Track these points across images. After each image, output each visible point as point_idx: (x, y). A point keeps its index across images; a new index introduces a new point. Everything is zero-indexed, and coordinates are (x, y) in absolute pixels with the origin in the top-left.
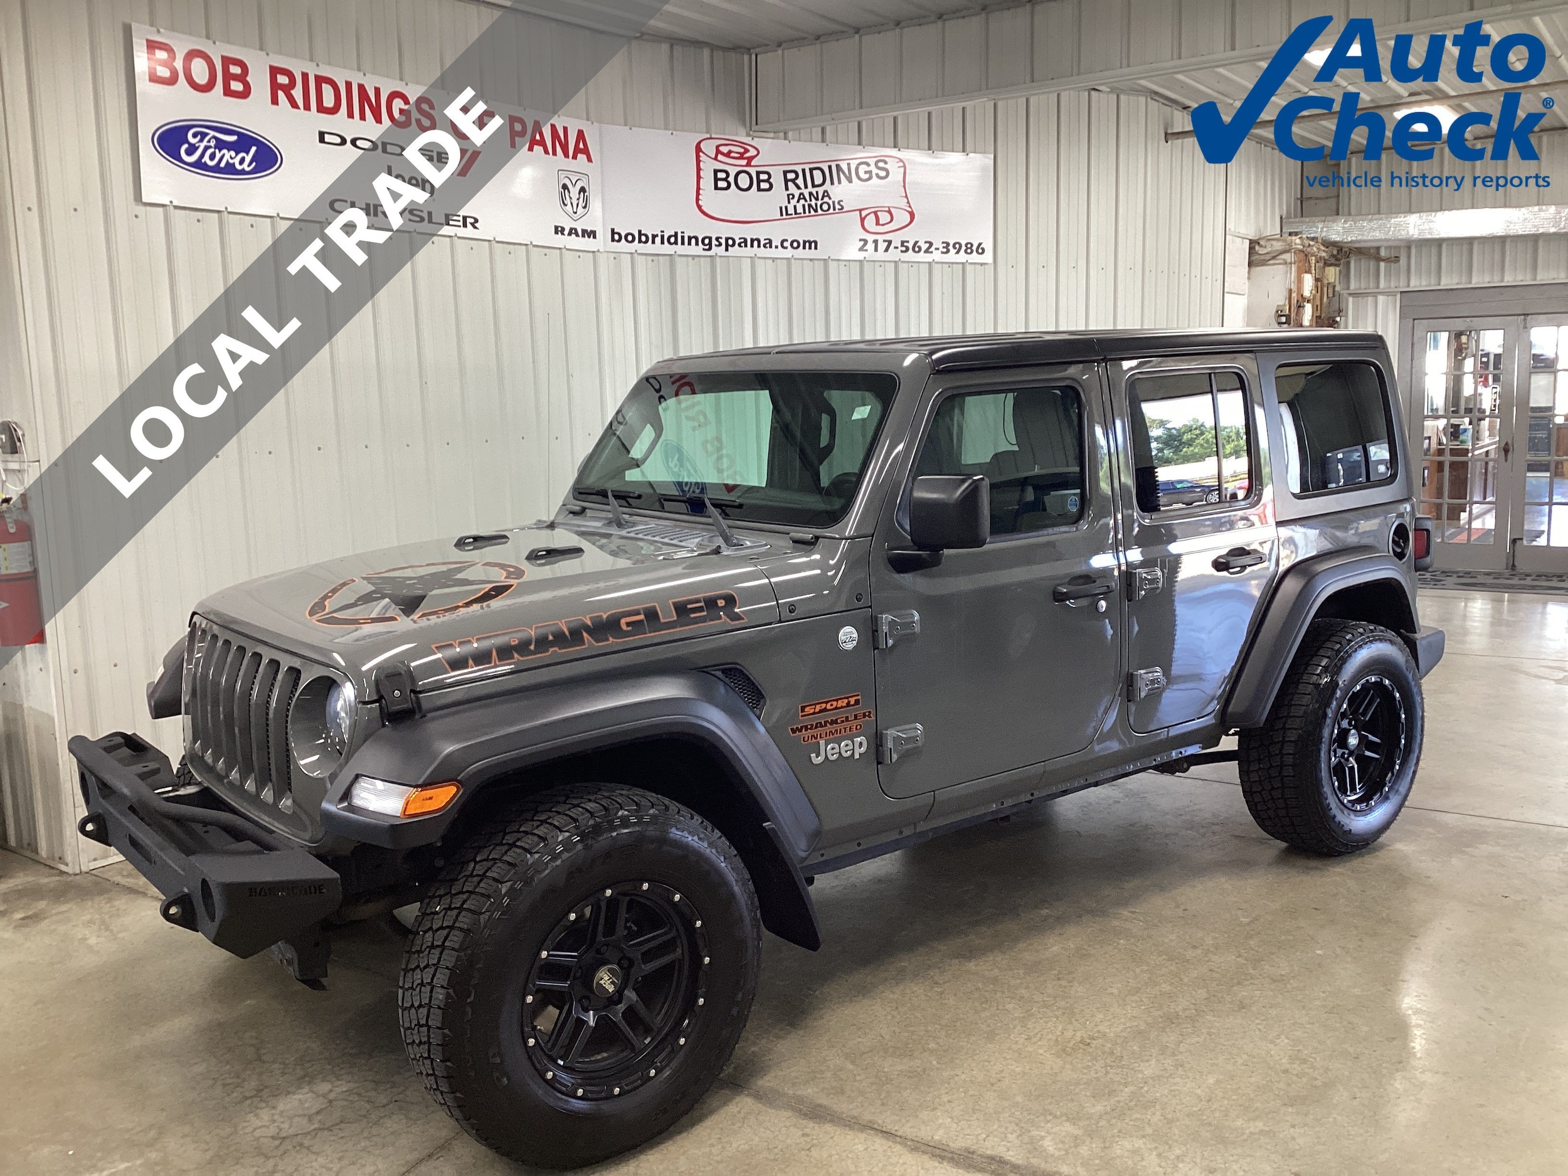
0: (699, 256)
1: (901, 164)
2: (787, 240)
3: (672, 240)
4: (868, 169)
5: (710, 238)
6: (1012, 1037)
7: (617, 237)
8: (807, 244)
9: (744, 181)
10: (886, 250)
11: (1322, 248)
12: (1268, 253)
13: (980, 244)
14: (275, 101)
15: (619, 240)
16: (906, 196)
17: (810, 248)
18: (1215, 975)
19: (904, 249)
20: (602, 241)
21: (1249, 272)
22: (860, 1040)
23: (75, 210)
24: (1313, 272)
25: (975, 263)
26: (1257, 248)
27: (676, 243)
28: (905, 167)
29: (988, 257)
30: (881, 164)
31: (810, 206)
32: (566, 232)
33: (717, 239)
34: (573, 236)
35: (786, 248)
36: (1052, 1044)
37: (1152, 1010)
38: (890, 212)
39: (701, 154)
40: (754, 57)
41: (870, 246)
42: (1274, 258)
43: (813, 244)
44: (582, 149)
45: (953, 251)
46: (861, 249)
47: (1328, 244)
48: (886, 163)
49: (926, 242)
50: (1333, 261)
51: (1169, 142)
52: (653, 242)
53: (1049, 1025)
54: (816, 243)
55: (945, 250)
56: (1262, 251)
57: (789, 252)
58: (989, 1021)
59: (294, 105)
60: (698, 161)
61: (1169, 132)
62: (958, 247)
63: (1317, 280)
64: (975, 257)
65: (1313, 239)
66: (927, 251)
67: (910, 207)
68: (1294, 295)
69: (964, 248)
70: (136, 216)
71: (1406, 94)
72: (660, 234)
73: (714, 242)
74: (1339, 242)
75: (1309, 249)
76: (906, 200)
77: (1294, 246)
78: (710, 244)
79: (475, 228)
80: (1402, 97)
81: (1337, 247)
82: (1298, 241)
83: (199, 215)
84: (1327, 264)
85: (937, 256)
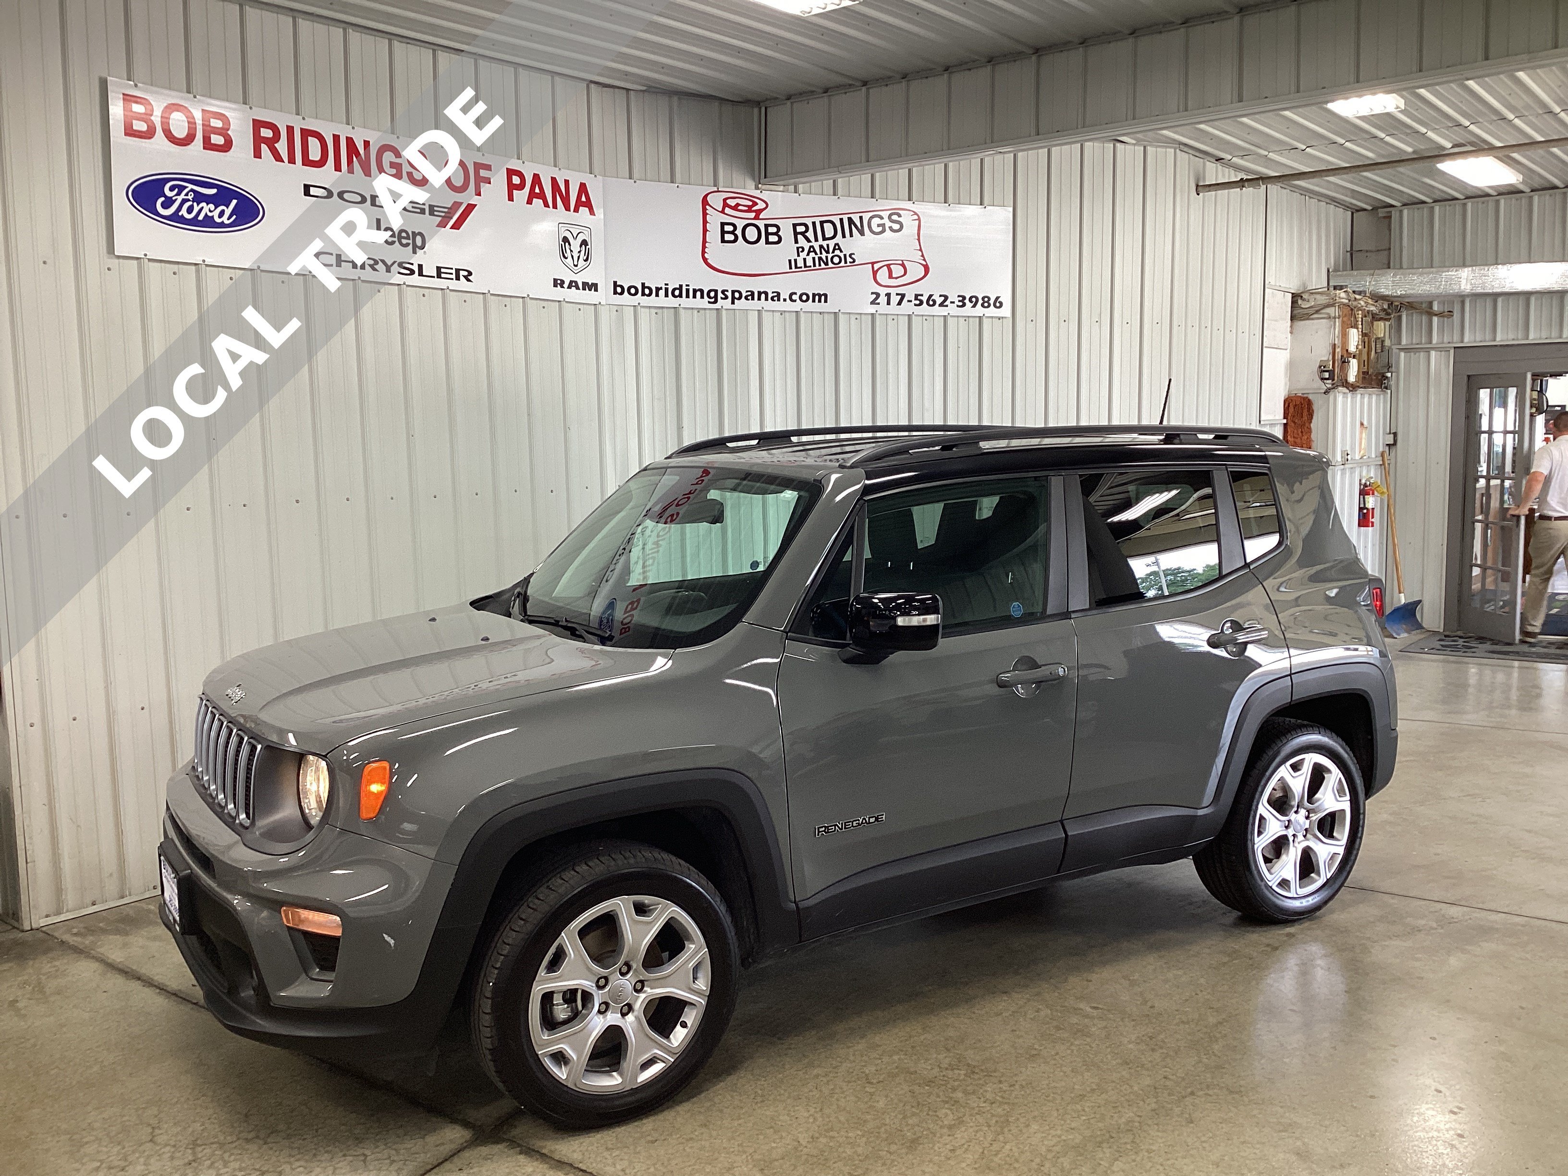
0: (705, 309)
1: (916, 217)
2: (795, 294)
3: (677, 293)
4: (882, 222)
5: (716, 291)
6: (936, 1148)
7: (619, 290)
8: (817, 297)
9: (751, 234)
10: (899, 303)
11: (1370, 301)
12: (1311, 307)
13: (998, 298)
14: (258, 154)
15: (622, 293)
16: (921, 250)
17: (820, 301)
18: (1168, 1083)
19: (918, 302)
20: (604, 294)
21: (1291, 327)
22: (774, 1145)
23: (45, 263)
24: (1360, 326)
25: (992, 317)
26: (1300, 302)
27: (680, 296)
28: (919, 219)
29: (1006, 311)
30: (895, 217)
31: (820, 259)
32: (566, 285)
33: (723, 292)
34: (574, 288)
35: (795, 301)
36: (976, 1156)
37: (1092, 1121)
38: (903, 265)
39: (708, 207)
40: (763, 110)
41: (883, 299)
42: (1317, 312)
43: (823, 298)
44: (585, 202)
45: (969, 304)
46: (873, 303)
47: (1377, 297)
48: (900, 216)
49: (941, 296)
50: (1382, 315)
51: (1201, 194)
52: (657, 295)
53: (978, 1135)
54: (826, 295)
55: (961, 304)
56: (1305, 305)
57: (798, 306)
58: (916, 1128)
59: (278, 158)
60: (705, 214)
61: (1201, 184)
62: (974, 300)
63: (1364, 335)
64: (992, 311)
65: (1360, 293)
66: (941, 305)
67: (924, 260)
68: (1338, 350)
69: (980, 302)
70: (109, 269)
71: (1449, 145)
72: (664, 287)
73: (720, 295)
74: (1388, 296)
75: (1355, 303)
76: (920, 253)
77: (1338, 300)
78: (716, 296)
79: (469, 280)
80: (1444, 148)
81: (1388, 301)
82: (1343, 295)
83: (175, 268)
84: (1375, 317)
85: (952, 309)
